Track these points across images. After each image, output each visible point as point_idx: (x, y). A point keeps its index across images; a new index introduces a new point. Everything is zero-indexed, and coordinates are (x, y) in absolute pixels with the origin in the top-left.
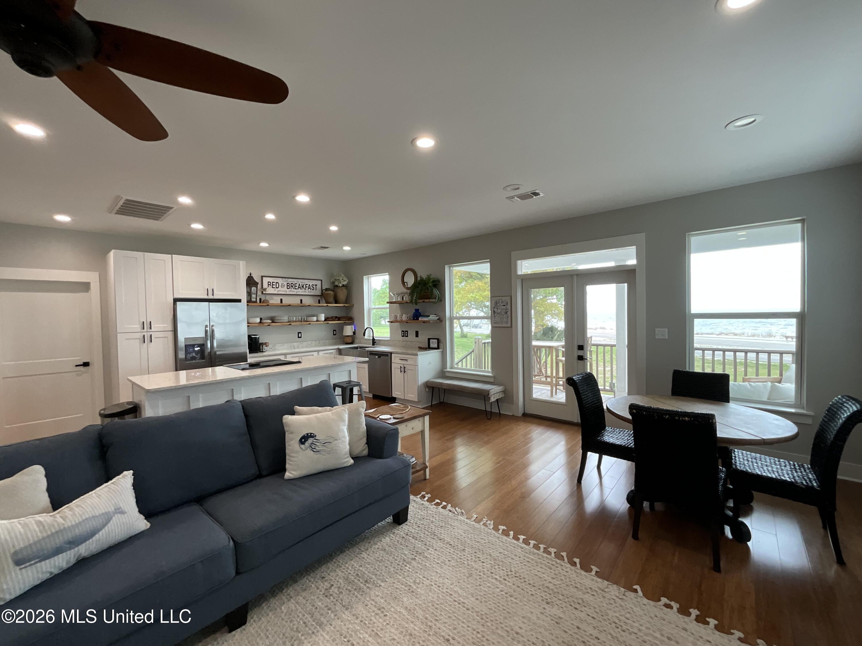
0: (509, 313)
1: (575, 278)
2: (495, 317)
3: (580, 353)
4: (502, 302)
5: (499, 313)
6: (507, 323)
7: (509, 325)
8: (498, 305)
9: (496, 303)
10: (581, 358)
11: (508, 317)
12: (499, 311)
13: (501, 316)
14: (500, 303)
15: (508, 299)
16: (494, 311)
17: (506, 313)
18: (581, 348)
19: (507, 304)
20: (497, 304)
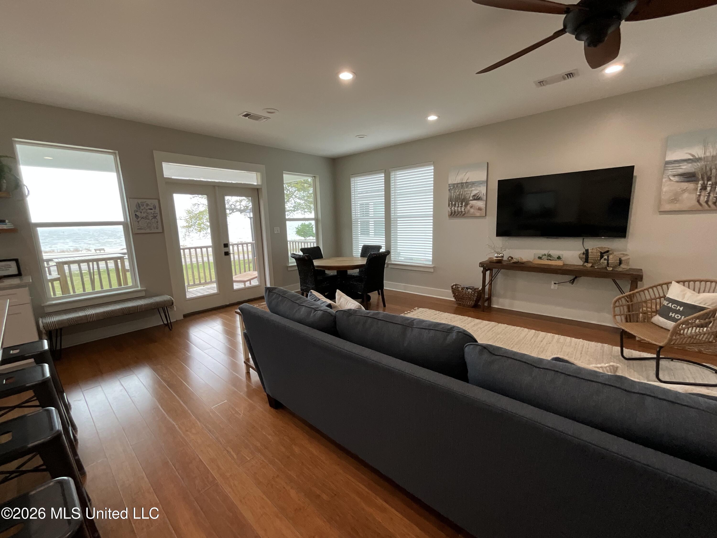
0: (158, 217)
1: (217, 188)
2: (138, 222)
3: (226, 250)
4: (147, 205)
5: (146, 218)
6: (157, 228)
7: (160, 230)
8: (142, 208)
9: (138, 206)
10: (227, 254)
11: (157, 222)
12: (144, 215)
13: (148, 221)
14: (145, 206)
15: (156, 202)
16: (136, 215)
17: (155, 217)
18: (226, 245)
19: (155, 208)
20: (140, 207)
